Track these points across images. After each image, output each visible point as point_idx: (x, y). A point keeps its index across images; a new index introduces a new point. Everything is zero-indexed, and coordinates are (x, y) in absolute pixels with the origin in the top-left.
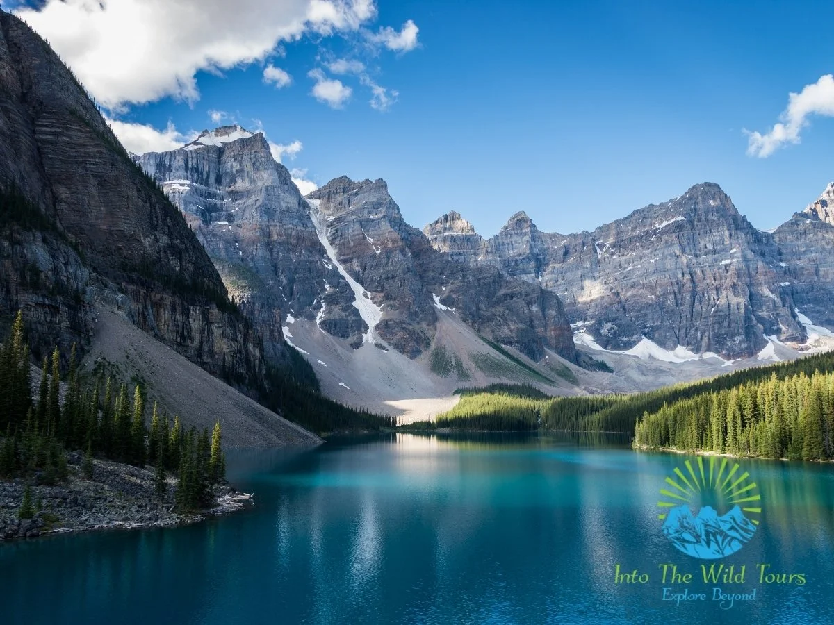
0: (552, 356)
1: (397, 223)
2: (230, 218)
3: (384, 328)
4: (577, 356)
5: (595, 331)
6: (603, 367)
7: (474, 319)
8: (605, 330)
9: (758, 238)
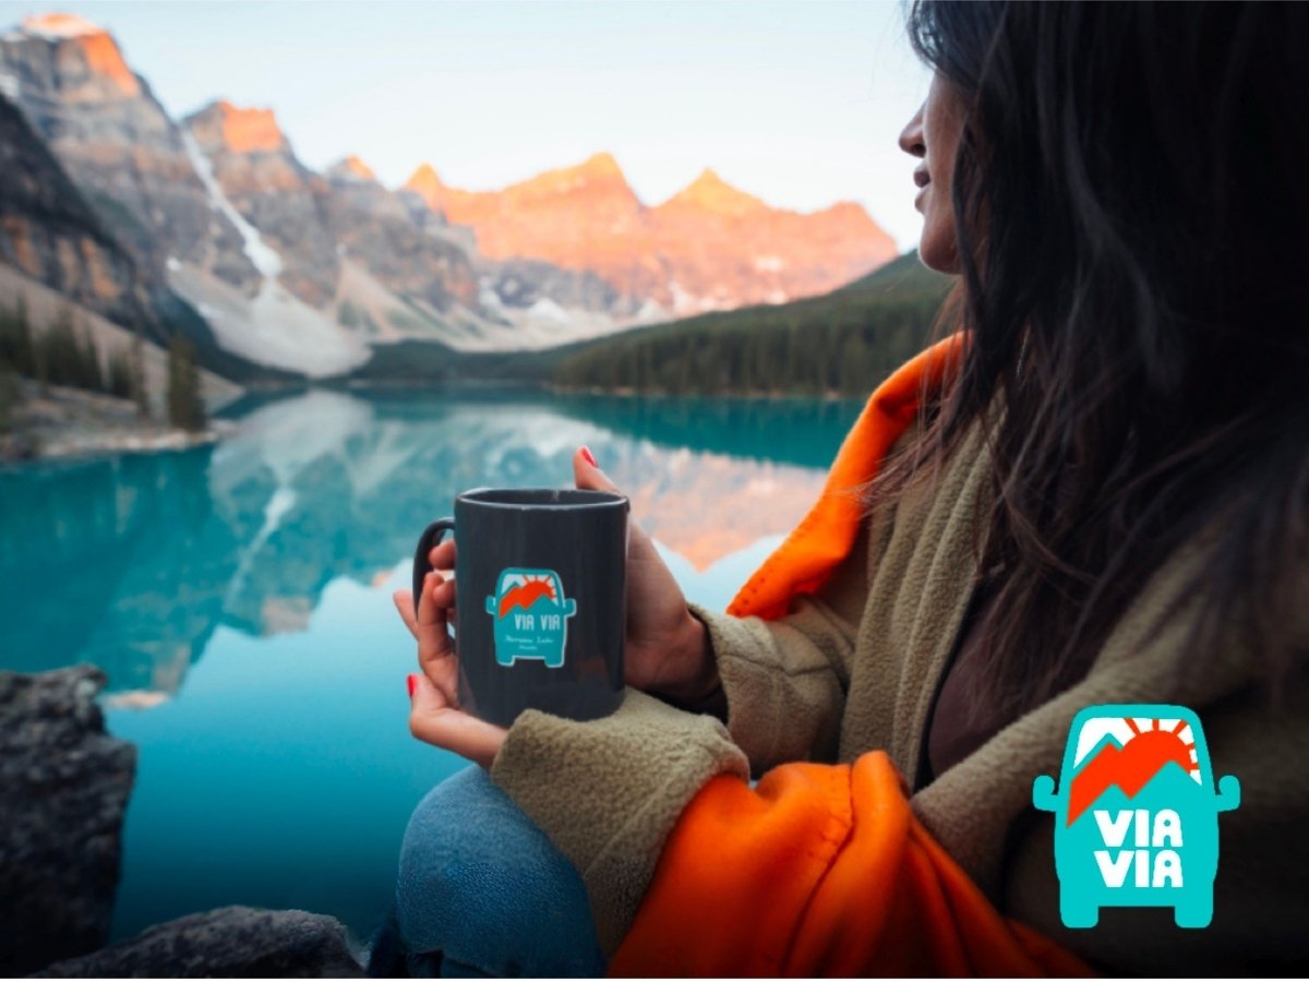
0: (461, 312)
1: (291, 158)
2: (81, 136)
3: (286, 278)
4: (483, 312)
5: (498, 289)
6: (506, 323)
7: (383, 272)
8: (511, 287)
9: (643, 209)
